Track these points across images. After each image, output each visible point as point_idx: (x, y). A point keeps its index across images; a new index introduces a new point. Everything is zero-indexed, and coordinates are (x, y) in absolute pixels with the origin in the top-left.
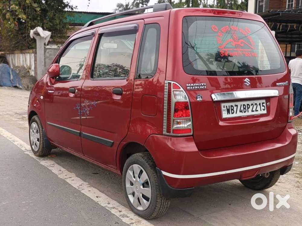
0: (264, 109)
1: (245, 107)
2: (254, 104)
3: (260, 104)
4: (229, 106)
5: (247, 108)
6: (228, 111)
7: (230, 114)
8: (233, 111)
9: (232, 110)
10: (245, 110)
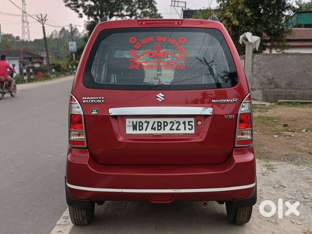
0: (191, 128)
1: (159, 124)
2: (175, 122)
3: (184, 123)
4: (136, 122)
5: (162, 126)
6: (135, 128)
7: (136, 130)
8: (141, 128)
9: (140, 126)
10: (159, 128)
